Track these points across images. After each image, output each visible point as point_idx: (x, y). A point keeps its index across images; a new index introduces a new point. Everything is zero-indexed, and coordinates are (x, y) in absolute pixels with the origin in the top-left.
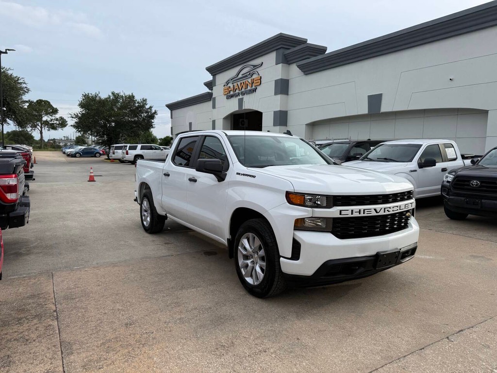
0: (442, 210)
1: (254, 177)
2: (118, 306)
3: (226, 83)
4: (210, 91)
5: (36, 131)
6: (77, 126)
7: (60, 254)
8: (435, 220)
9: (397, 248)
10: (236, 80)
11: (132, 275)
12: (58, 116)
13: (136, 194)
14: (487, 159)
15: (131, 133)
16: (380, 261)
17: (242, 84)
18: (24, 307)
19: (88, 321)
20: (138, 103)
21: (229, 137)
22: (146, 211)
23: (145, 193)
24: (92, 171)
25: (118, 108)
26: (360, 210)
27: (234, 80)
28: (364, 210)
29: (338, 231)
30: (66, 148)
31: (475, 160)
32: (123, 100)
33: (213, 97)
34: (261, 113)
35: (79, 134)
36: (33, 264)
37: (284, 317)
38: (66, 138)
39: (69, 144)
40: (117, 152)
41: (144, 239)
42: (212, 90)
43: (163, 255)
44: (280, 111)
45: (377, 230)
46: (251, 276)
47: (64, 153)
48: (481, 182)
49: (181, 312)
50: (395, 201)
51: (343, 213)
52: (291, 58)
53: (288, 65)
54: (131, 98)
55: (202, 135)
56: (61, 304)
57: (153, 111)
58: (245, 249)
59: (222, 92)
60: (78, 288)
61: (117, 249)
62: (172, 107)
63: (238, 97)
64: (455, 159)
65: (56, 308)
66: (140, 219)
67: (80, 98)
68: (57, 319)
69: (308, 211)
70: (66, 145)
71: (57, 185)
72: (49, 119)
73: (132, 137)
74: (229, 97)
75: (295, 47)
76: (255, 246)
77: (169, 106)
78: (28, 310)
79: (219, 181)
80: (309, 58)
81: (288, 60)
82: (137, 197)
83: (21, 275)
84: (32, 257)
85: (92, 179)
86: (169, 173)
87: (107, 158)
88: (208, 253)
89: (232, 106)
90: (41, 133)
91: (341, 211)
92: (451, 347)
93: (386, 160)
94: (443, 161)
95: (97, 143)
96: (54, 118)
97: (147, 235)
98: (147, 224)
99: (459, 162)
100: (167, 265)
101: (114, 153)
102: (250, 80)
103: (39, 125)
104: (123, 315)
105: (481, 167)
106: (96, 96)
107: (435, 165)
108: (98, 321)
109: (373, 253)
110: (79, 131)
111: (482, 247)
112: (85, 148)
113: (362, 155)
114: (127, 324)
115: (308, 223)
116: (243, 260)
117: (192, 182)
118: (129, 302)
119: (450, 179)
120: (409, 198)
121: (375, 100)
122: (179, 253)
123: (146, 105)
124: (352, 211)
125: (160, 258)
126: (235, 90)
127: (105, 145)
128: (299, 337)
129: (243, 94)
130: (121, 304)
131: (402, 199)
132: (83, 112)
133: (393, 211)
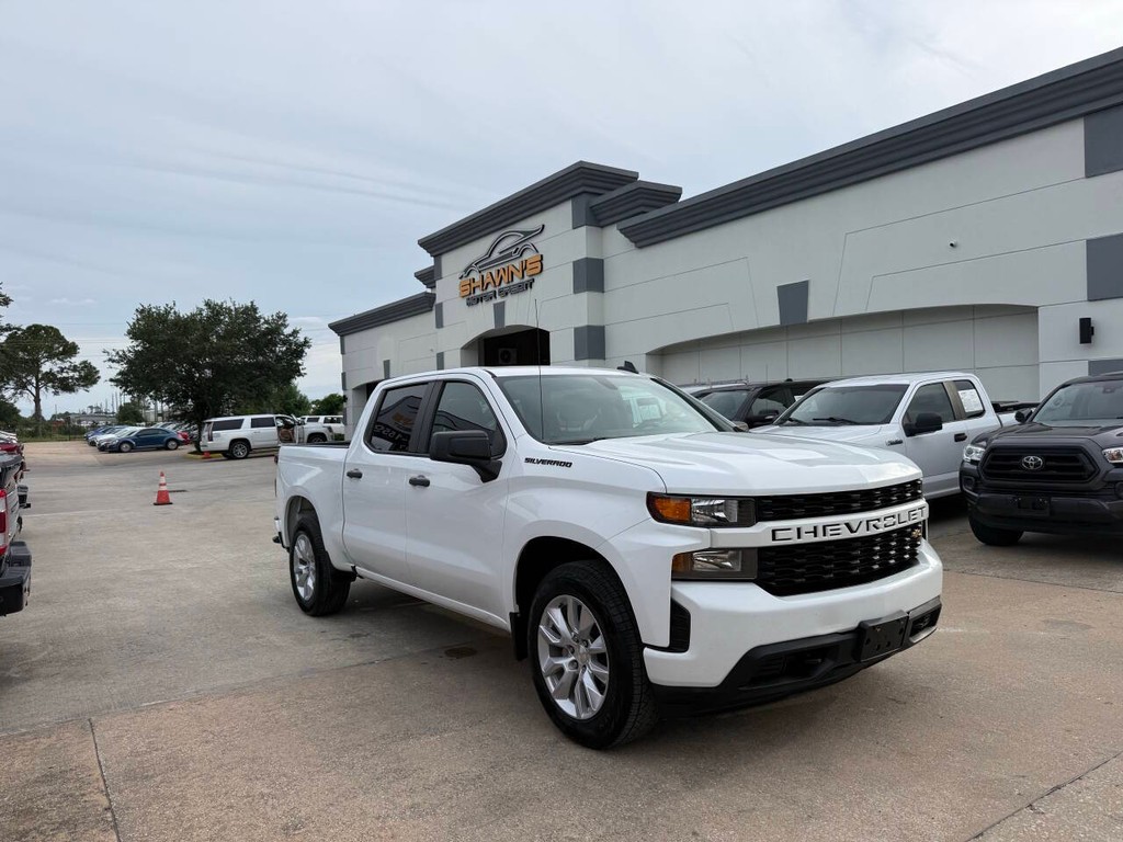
0: (966, 525)
1: (568, 465)
2: (260, 788)
3: (465, 271)
4: (429, 291)
5: (25, 395)
6: (123, 381)
7: (105, 674)
8: (954, 549)
9: (901, 611)
10: (490, 263)
11: (284, 713)
12: (77, 360)
13: (280, 526)
14: (1050, 409)
15: (251, 391)
16: (869, 640)
17: (502, 272)
18: (29, 804)
19: (191, 827)
20: (266, 322)
21: (500, 381)
22: (303, 562)
23: (302, 520)
24: (163, 480)
25: (219, 337)
26: (815, 528)
27: (482, 264)
28: (824, 527)
29: (772, 579)
30: (97, 433)
31: (1025, 412)
32: (230, 318)
33: (438, 301)
34: (548, 333)
35: (128, 399)
36: (41, 702)
37: (655, 786)
38: (94, 411)
39: (102, 423)
40: (219, 435)
41: (302, 628)
42: (433, 287)
43: (348, 663)
44: (588, 327)
45: (854, 572)
46: (571, 696)
47: (93, 444)
48: (1046, 459)
49: (412, 791)
50: (887, 504)
51: (779, 535)
52: (608, 214)
53: (599, 229)
54: (250, 312)
55: (436, 381)
56: (120, 792)
57: (302, 340)
58: (555, 630)
59: (456, 291)
60: (157, 750)
61: (240, 656)
62: (343, 329)
63: (494, 301)
64: (980, 414)
65: (110, 801)
66: (289, 582)
67: (132, 318)
68: (115, 827)
69: (700, 535)
70: (95, 427)
71: (82, 517)
72: (55, 369)
73: (251, 398)
74: (473, 301)
75: (612, 190)
76: (582, 628)
77: (336, 327)
78: (43, 812)
79: (485, 480)
80: (644, 212)
81: (601, 217)
82: (280, 533)
83: (13, 729)
84: (39, 685)
85: (163, 500)
86: (361, 470)
87: (194, 449)
88: (455, 653)
89: (481, 321)
90: (37, 400)
91: (774, 531)
92: (1042, 828)
93: (833, 421)
94: (955, 419)
95: (172, 418)
96: (67, 365)
97: (306, 619)
98: (306, 593)
99: (990, 420)
100: (363, 685)
101: (211, 439)
102: (517, 264)
103: (32, 384)
104: (273, 808)
105: (1038, 426)
106: (167, 312)
107: (941, 428)
108: (214, 825)
109: (852, 624)
110: (130, 393)
111: (1066, 600)
112: (141, 431)
113: (777, 412)
114: (286, 828)
115: (701, 564)
116: (551, 656)
117: (417, 487)
118: (284, 775)
119: (976, 457)
120: (916, 497)
121: (793, 297)
122: (385, 657)
123: (286, 326)
124: (799, 530)
125: (343, 669)
126: (485, 285)
127: (189, 421)
128: (696, 829)
129: (504, 293)
130: (268, 781)
131: (902, 500)
132: (139, 348)
133: (886, 526)
